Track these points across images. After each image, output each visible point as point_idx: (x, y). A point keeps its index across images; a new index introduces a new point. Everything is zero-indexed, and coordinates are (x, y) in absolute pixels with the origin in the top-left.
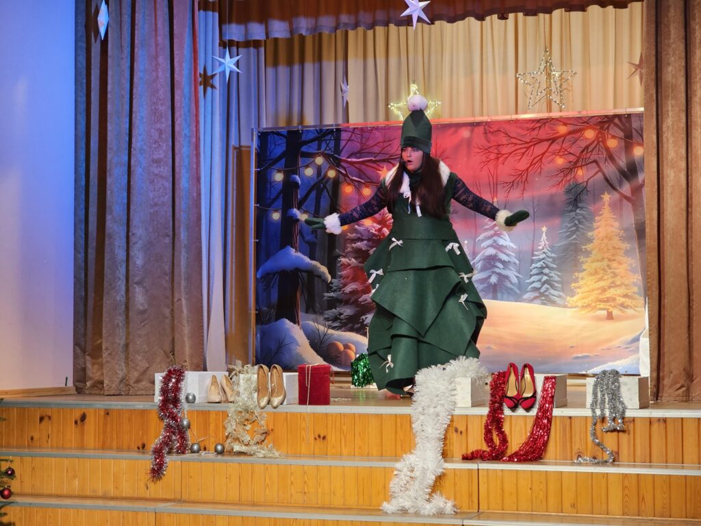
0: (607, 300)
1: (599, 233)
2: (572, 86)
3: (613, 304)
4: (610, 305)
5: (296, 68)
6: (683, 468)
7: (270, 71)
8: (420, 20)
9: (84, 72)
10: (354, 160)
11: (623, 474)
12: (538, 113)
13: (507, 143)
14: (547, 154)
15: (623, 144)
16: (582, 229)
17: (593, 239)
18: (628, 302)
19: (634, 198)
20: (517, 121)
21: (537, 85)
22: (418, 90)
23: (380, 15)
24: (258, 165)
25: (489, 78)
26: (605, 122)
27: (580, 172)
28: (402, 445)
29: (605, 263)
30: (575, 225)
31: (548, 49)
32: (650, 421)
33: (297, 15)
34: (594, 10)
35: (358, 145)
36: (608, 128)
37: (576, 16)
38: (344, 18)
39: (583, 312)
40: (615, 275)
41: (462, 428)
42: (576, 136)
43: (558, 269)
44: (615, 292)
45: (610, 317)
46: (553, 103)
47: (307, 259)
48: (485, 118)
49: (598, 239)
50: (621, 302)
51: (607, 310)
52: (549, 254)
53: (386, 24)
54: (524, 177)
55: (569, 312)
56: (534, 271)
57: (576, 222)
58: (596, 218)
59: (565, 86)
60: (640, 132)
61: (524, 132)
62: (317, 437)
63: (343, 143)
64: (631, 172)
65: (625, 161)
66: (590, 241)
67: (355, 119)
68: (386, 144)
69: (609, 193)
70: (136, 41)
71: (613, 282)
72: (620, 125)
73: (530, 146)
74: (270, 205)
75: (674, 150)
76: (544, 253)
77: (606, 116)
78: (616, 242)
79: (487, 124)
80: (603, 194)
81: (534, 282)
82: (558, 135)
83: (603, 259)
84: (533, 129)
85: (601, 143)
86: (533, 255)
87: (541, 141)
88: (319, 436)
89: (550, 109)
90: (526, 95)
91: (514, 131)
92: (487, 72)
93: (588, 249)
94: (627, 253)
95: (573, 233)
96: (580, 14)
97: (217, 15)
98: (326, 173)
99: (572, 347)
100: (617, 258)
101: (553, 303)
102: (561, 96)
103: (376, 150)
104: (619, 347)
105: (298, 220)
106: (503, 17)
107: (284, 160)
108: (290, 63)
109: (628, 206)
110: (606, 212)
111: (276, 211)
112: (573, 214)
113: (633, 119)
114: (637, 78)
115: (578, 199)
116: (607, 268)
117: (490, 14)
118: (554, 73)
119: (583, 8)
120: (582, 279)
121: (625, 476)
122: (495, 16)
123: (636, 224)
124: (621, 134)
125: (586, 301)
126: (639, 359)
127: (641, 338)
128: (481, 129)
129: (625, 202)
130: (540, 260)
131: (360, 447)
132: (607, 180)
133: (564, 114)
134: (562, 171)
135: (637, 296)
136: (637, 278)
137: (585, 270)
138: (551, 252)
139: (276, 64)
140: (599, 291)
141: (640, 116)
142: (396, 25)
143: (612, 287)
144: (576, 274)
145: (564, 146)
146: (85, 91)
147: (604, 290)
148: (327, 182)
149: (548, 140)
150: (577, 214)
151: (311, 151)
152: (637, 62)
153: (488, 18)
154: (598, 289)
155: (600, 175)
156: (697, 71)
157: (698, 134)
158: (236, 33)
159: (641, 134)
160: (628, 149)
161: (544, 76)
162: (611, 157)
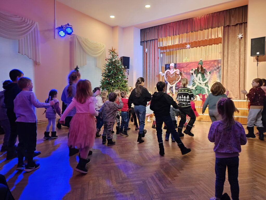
2: (209, 56)
5: (170, 56)
19: (219, 71)
23: (182, 48)
26: (215, 61)
27: (211, 68)
29: (214, 80)
31: (206, 52)
33: (170, 48)
34: (213, 45)
35: (179, 66)
37: (211, 46)
38: (177, 48)
42: (210, 63)
46: (206, 59)
48: (197, 61)
63: (177, 66)
64: (218, 68)
67: (178, 62)
68: (183, 65)
69: (215, 71)
70: (150, 53)
72: (217, 61)
75: (225, 64)
78: (216, 78)
85: (214, 64)
93: (212, 79)
97: (160, 49)
103: (181, 66)
109: (218, 73)
110: (215, 73)
117: (198, 47)
118: (207, 54)
119: (212, 45)
120: (211, 83)
123: (219, 75)
124: (217, 63)
128: (196, 63)
133: (208, 60)
134: (208, 68)
139: (167, 55)
141: (221, 60)
145: (208, 65)
149: (206, 64)
155: (214, 68)
156: (230, 53)
157: (229, 62)
158: (162, 51)
159: (220, 62)
160: (218, 65)
161: (205, 55)
162: (215, 66)
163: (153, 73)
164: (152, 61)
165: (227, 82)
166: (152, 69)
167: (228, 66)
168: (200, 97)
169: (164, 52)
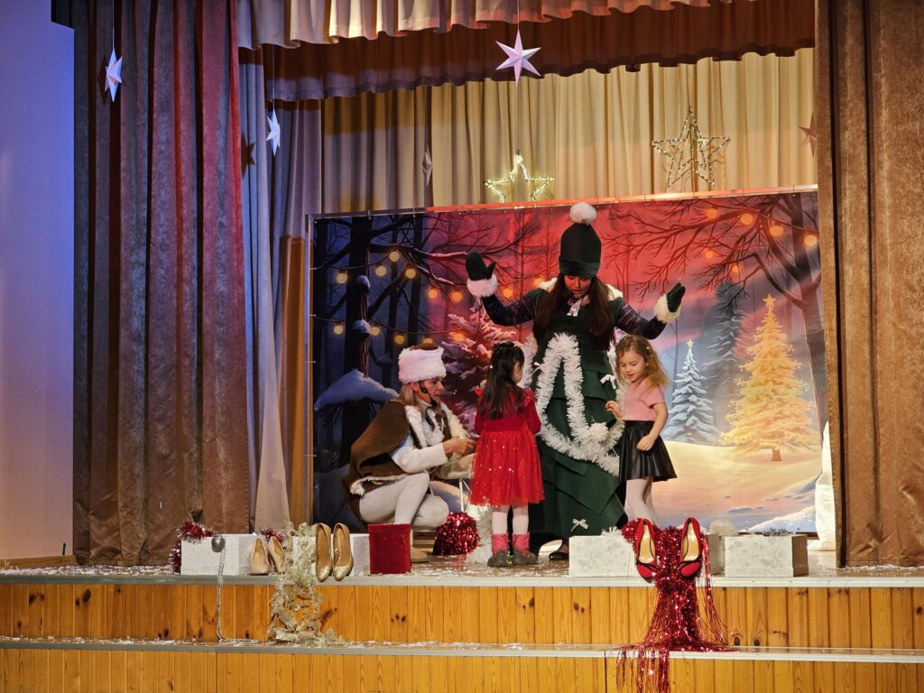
0: (773, 436)
1: (761, 348)
2: (724, 157)
3: (779, 440)
4: (776, 443)
5: (364, 136)
6: (872, 653)
7: (329, 139)
8: (524, 72)
9: (86, 144)
10: (440, 255)
11: (793, 661)
12: (680, 192)
13: (641, 231)
14: (692, 246)
15: (790, 232)
16: (740, 343)
17: (755, 356)
18: (800, 437)
19: (806, 302)
20: (653, 202)
21: (678, 155)
22: (524, 162)
23: (473, 66)
24: (315, 262)
25: (616, 146)
26: (766, 205)
27: (735, 269)
28: (505, 628)
29: (770, 386)
30: (730, 338)
31: (692, 111)
32: (829, 592)
33: (363, 67)
34: (751, 58)
35: (445, 235)
36: (771, 210)
37: (728, 66)
38: (426, 71)
39: (741, 452)
40: (782, 403)
41: (583, 604)
42: (729, 221)
43: (710, 396)
44: (784, 425)
45: (777, 457)
46: (700, 179)
47: (380, 387)
48: (611, 200)
49: (760, 356)
50: (790, 437)
51: (773, 448)
52: (697, 376)
53: (481, 79)
54: (663, 277)
55: (722, 451)
56: (678, 399)
57: (732, 334)
58: (757, 329)
59: (715, 156)
60: (813, 217)
61: (662, 218)
62: (395, 619)
63: (425, 233)
64: (801, 269)
65: (793, 254)
66: (750, 358)
67: (441, 201)
68: (482, 234)
69: (773, 297)
70: (155, 105)
71: (780, 413)
72: (786, 207)
73: (671, 235)
74: (330, 316)
75: (854, 240)
76: (690, 374)
77: (768, 196)
78: (784, 360)
79: (613, 205)
80: (766, 297)
81: (677, 413)
82: (705, 221)
83: (767, 381)
84: (674, 213)
85: (762, 231)
86: (676, 378)
87: (685, 228)
88: (397, 617)
89: (695, 188)
90: (665, 169)
91: (649, 216)
92: (614, 140)
93: (748, 369)
94: (798, 374)
95: (728, 348)
96: (733, 63)
97: (261, 68)
98: (403, 273)
99: (728, 497)
100: (786, 380)
101: (704, 440)
102: (710, 169)
103: (469, 241)
104: (789, 497)
105: (368, 335)
106: (633, 68)
107: (348, 256)
108: (356, 129)
109: (798, 312)
110: (770, 320)
111: (339, 323)
112: (726, 323)
113: (803, 200)
114: (809, 146)
115: (734, 304)
116: (772, 394)
117: (616, 64)
118: (700, 140)
119: (736, 56)
120: (740, 408)
121: (796, 664)
122: (623, 68)
123: (808, 336)
124: (788, 219)
125: (745, 437)
126: (815, 513)
127: (817, 486)
128: (606, 213)
129: (794, 307)
130: (685, 384)
131: (451, 631)
132: (770, 279)
133: (715, 194)
134: (712, 268)
135: (811, 430)
136: (812, 406)
137: (744, 396)
138: (701, 373)
139: (337, 131)
140: (763, 424)
141: (812, 196)
142: (493, 79)
143: (778, 418)
144: (732, 401)
145: (714, 235)
146: (87, 167)
147: (768, 422)
148: (404, 285)
149: (693, 227)
150: (732, 324)
151: (384, 243)
152: (808, 127)
153: (614, 70)
154: (760, 421)
155: (761, 273)
156: (884, 137)
157: (885, 218)
158: (284, 91)
159: (814, 218)
160: (797, 238)
161: (687, 144)
162: (775, 249)
163: (188, 307)
164: (178, 185)
165: (880, 403)
166: (180, 259)
167: (878, 259)
168: (637, 548)
169: (298, 93)
